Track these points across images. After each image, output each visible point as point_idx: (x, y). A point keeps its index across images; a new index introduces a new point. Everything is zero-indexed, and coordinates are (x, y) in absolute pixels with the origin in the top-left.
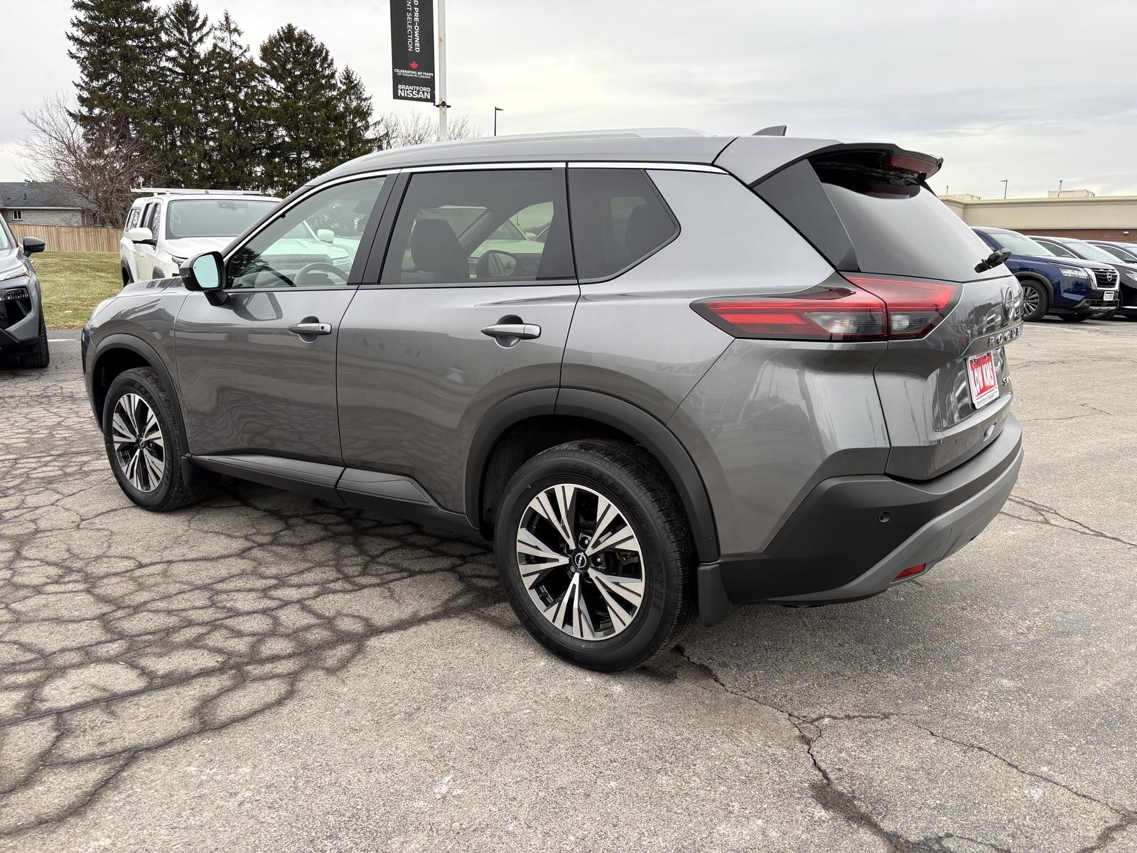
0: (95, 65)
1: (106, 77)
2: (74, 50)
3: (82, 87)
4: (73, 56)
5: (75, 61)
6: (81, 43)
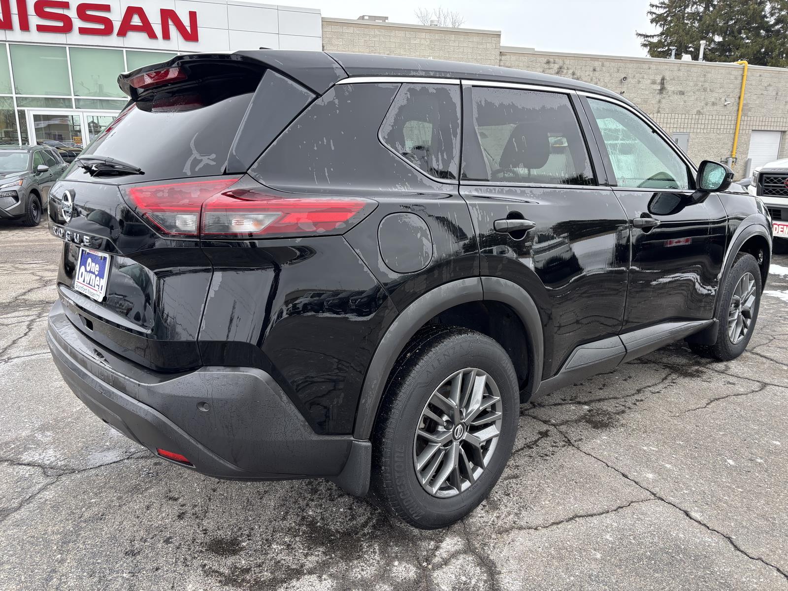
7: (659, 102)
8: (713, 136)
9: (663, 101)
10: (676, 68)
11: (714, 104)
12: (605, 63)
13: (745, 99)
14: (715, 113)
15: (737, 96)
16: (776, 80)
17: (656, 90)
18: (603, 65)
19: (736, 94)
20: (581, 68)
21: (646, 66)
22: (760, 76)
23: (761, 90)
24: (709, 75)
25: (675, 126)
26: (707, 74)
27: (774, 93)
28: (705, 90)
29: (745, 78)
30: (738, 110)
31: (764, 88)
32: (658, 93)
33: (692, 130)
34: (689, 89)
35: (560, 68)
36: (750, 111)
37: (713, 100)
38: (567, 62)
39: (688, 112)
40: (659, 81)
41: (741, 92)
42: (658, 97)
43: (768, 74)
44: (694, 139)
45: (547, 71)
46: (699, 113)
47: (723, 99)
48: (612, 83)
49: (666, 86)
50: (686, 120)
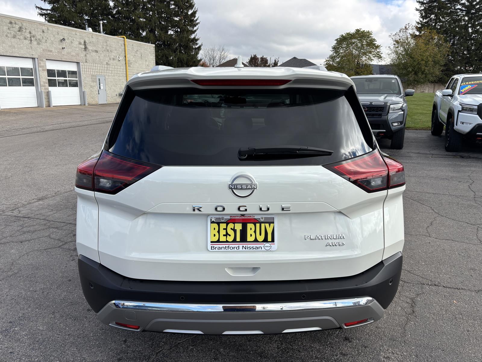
0: (426, 13)
1: (429, 17)
2: (418, 7)
3: (418, 23)
4: (417, 10)
5: (418, 12)
6: (422, 3)
7: (86, 56)
8: (116, 77)
9: (88, 55)
10: (91, 37)
11: (114, 59)
12: (49, 28)
13: (128, 57)
14: (115, 65)
15: (124, 56)
16: (139, 48)
17: (82, 48)
18: (48, 29)
19: (123, 54)
20: (35, 30)
21: (74, 33)
22: (132, 45)
23: (134, 53)
24: (108, 43)
25: (97, 71)
26: (107, 41)
27: (140, 55)
28: (108, 51)
29: (126, 45)
30: (126, 63)
31: (135, 52)
32: (84, 51)
33: (106, 73)
34: (100, 49)
35: (20, 28)
36: (131, 64)
37: (113, 57)
38: (24, 24)
39: (102, 63)
40: (83, 43)
41: (125, 53)
42: (84, 53)
43: (136, 45)
44: (108, 79)
45: (11, 29)
46: (107, 64)
47: (118, 57)
48: (56, 41)
49: (87, 46)
50: (102, 68)
